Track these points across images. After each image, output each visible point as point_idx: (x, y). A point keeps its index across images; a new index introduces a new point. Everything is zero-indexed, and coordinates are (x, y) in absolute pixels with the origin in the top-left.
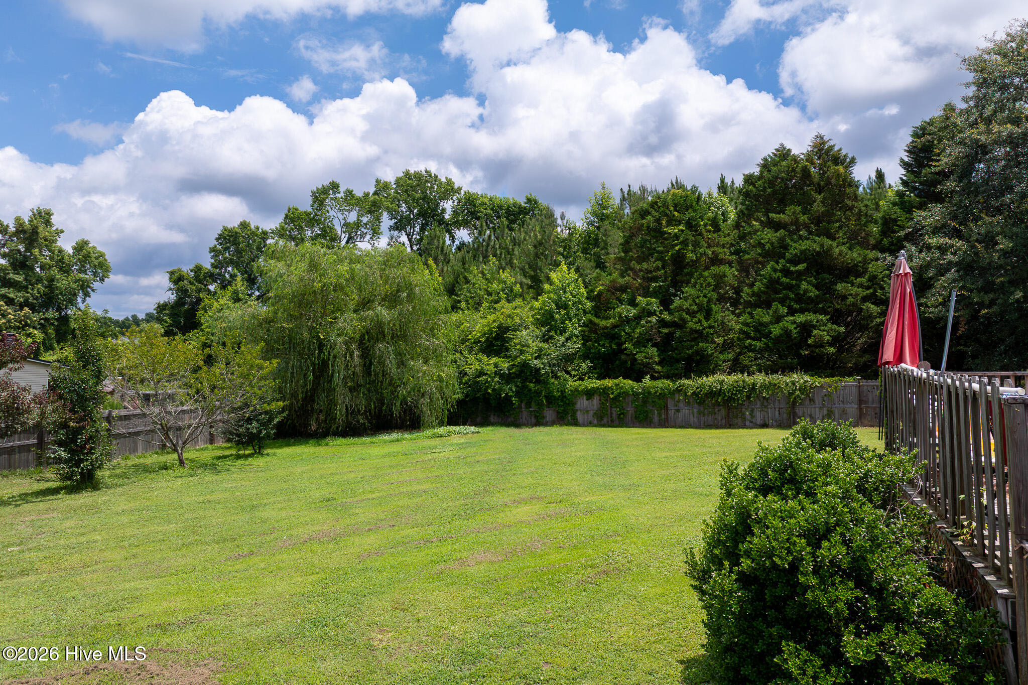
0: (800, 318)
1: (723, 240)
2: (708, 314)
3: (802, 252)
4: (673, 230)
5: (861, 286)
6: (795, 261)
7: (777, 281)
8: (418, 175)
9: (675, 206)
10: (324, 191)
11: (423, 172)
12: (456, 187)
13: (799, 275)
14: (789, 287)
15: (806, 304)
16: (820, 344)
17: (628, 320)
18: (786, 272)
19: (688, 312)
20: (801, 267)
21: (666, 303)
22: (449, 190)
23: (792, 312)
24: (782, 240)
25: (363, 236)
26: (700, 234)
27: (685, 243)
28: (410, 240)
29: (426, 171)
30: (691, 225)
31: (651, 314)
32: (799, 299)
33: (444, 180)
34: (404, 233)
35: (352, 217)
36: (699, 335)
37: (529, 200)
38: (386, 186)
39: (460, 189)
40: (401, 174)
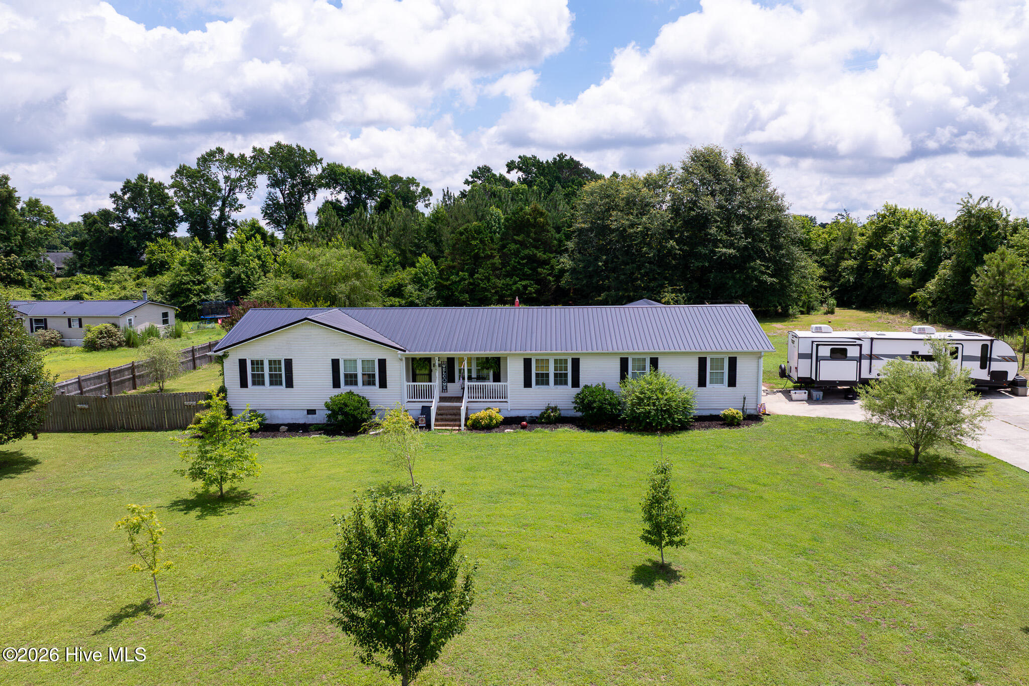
0: (524, 283)
1: (495, 247)
2: (489, 280)
4: (474, 243)
5: (547, 269)
6: (523, 259)
7: (516, 266)
8: (290, 149)
9: (475, 231)
10: (211, 154)
11: (294, 147)
12: (318, 158)
13: (524, 265)
14: (520, 270)
15: (525, 277)
16: (531, 293)
17: (456, 282)
18: (519, 263)
19: (481, 280)
20: (524, 261)
21: (471, 275)
22: (313, 159)
23: (521, 280)
24: (518, 249)
25: (241, 188)
26: (486, 245)
27: (479, 249)
28: (283, 195)
29: (297, 147)
30: (482, 241)
31: (465, 280)
32: (524, 274)
33: (309, 151)
34: (278, 189)
35: (234, 174)
36: (485, 289)
38: (261, 151)
39: (321, 159)
40: (273, 145)
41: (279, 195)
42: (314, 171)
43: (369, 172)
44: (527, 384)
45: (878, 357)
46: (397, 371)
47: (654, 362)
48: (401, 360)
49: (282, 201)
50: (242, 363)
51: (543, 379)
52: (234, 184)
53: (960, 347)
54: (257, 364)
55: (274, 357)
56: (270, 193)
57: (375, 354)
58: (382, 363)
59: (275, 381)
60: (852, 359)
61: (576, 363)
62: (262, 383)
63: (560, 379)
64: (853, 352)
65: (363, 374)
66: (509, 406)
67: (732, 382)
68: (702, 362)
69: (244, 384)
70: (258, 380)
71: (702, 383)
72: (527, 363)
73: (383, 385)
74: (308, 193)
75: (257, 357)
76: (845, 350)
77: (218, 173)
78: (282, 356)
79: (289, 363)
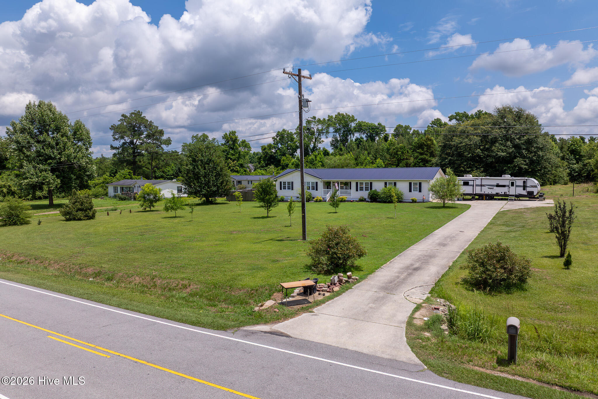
3: (421, 158)
4: (399, 153)
8: (343, 115)
9: (400, 148)
10: (311, 119)
11: (345, 114)
12: (355, 119)
22: (353, 120)
25: (323, 133)
26: (404, 154)
28: (340, 136)
29: (346, 114)
33: (351, 116)
34: (338, 133)
35: (320, 127)
37: (379, 124)
38: (332, 117)
39: (356, 119)
40: (336, 114)
41: (338, 136)
42: (353, 125)
43: (376, 124)
44: (357, 190)
45: (484, 186)
46: (321, 185)
47: (395, 184)
48: (322, 182)
49: (339, 139)
50: (281, 183)
51: (361, 189)
52: (320, 132)
53: (515, 182)
54: (285, 183)
55: (289, 181)
56: (334, 135)
57: (314, 180)
58: (317, 183)
59: (289, 188)
60: (471, 185)
61: (371, 183)
62: (285, 189)
63: (367, 189)
64: (471, 183)
65: (312, 187)
66: (351, 197)
67: (420, 191)
68: (410, 184)
69: (281, 189)
70: (285, 188)
71: (410, 191)
72: (357, 183)
73: (317, 190)
74: (350, 134)
75: (284, 181)
76: (468, 182)
77: (315, 127)
78: (291, 181)
79: (292, 183)
